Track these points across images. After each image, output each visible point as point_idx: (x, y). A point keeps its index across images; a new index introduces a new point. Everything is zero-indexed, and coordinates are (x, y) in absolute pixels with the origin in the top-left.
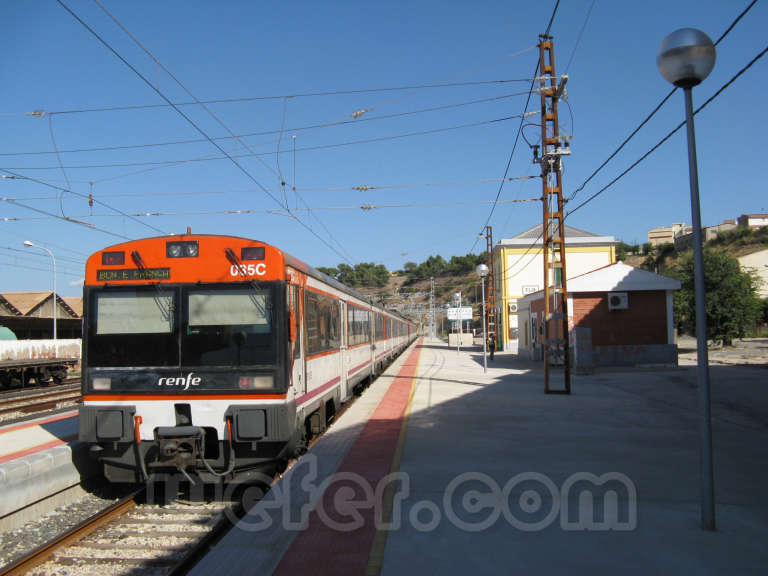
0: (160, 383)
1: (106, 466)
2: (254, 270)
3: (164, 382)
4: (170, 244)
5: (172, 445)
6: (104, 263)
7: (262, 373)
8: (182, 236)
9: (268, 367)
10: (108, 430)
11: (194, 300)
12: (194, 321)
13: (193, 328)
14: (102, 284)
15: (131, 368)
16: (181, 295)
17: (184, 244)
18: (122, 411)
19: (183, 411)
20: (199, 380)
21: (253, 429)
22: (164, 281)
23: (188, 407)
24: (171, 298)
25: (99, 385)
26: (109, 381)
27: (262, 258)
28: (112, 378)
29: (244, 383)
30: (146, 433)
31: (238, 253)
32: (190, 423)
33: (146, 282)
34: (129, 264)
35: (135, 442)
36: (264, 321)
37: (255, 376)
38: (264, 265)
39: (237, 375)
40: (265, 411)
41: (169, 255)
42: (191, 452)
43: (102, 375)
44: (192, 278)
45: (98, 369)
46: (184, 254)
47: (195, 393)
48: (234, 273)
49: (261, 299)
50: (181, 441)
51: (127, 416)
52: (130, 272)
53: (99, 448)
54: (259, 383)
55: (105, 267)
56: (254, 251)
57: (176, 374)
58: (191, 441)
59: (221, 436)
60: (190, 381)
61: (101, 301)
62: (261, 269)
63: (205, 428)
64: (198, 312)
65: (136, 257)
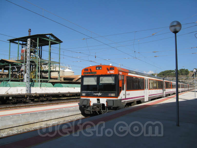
0: (94, 94)
1: (85, 110)
2: (112, 72)
3: (95, 94)
4: (97, 67)
5: (96, 107)
6: (85, 71)
7: (113, 93)
8: (99, 65)
9: (114, 92)
10: (85, 103)
11: (101, 78)
12: (101, 82)
13: (101, 84)
14: (84, 75)
15: (89, 91)
16: (98, 77)
17: (99, 67)
18: (87, 100)
19: (98, 100)
20: (101, 94)
21: (111, 104)
22: (95, 74)
23: (99, 99)
24: (96, 78)
25: (84, 94)
26: (85, 94)
27: (113, 70)
28: (86, 93)
29: (109, 95)
30: (92, 104)
31: (109, 69)
32: (100, 103)
33: (92, 75)
34: (89, 71)
35: (90, 106)
36: (114, 82)
37: (112, 93)
38: (114, 71)
39: (108, 93)
40: (113, 101)
41: (96, 69)
42: (99, 108)
43: (84, 92)
44: (100, 74)
45: (83, 91)
46: (99, 69)
47: (100, 96)
48: (108, 73)
49: (113, 78)
50: (97, 106)
51: (88, 101)
52: (89, 72)
53: (83, 107)
54: (113, 95)
55: (85, 72)
56: (112, 68)
57: (97, 93)
58: (99, 106)
59: (106, 105)
60: (99, 94)
61: (84, 78)
62: (113, 72)
63: (102, 104)
64: (101, 81)
65: (90, 70)
